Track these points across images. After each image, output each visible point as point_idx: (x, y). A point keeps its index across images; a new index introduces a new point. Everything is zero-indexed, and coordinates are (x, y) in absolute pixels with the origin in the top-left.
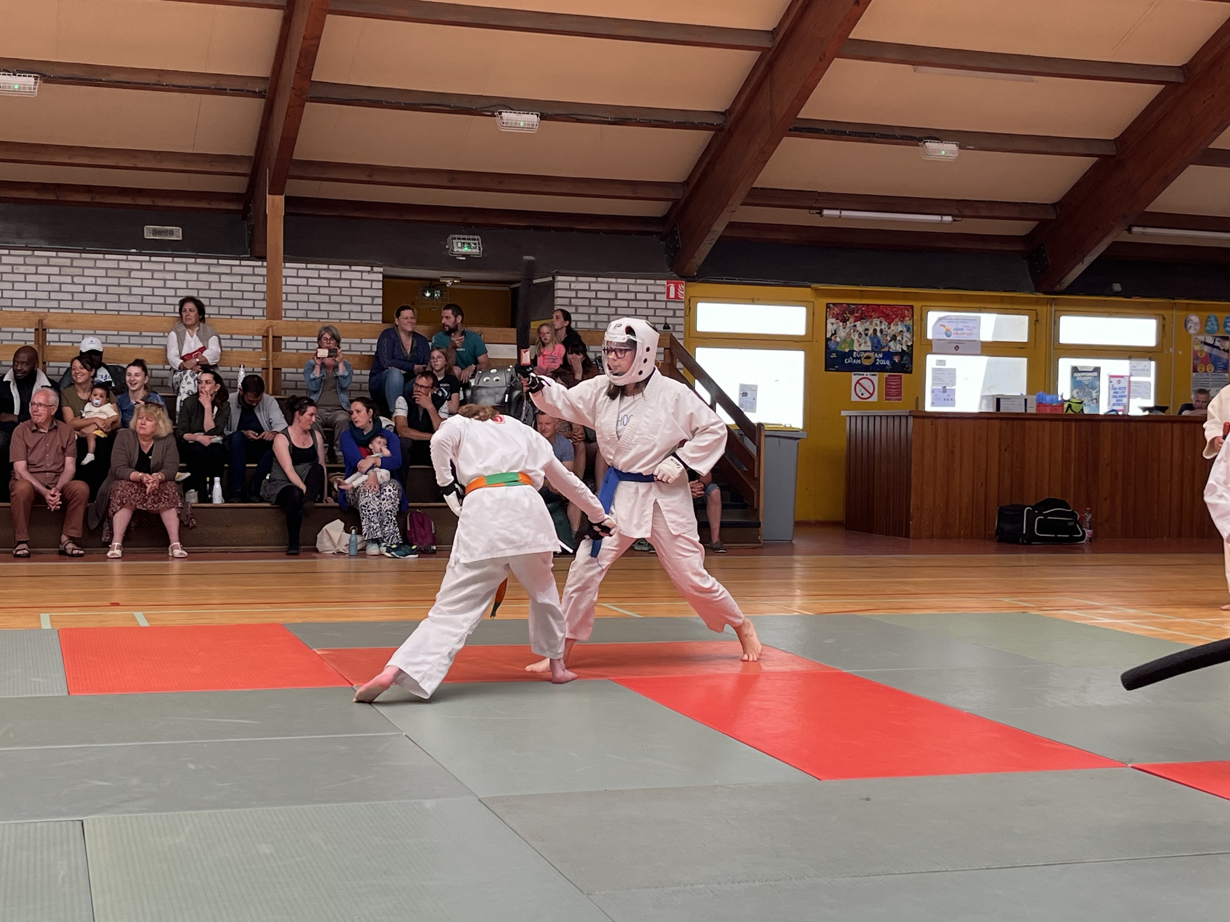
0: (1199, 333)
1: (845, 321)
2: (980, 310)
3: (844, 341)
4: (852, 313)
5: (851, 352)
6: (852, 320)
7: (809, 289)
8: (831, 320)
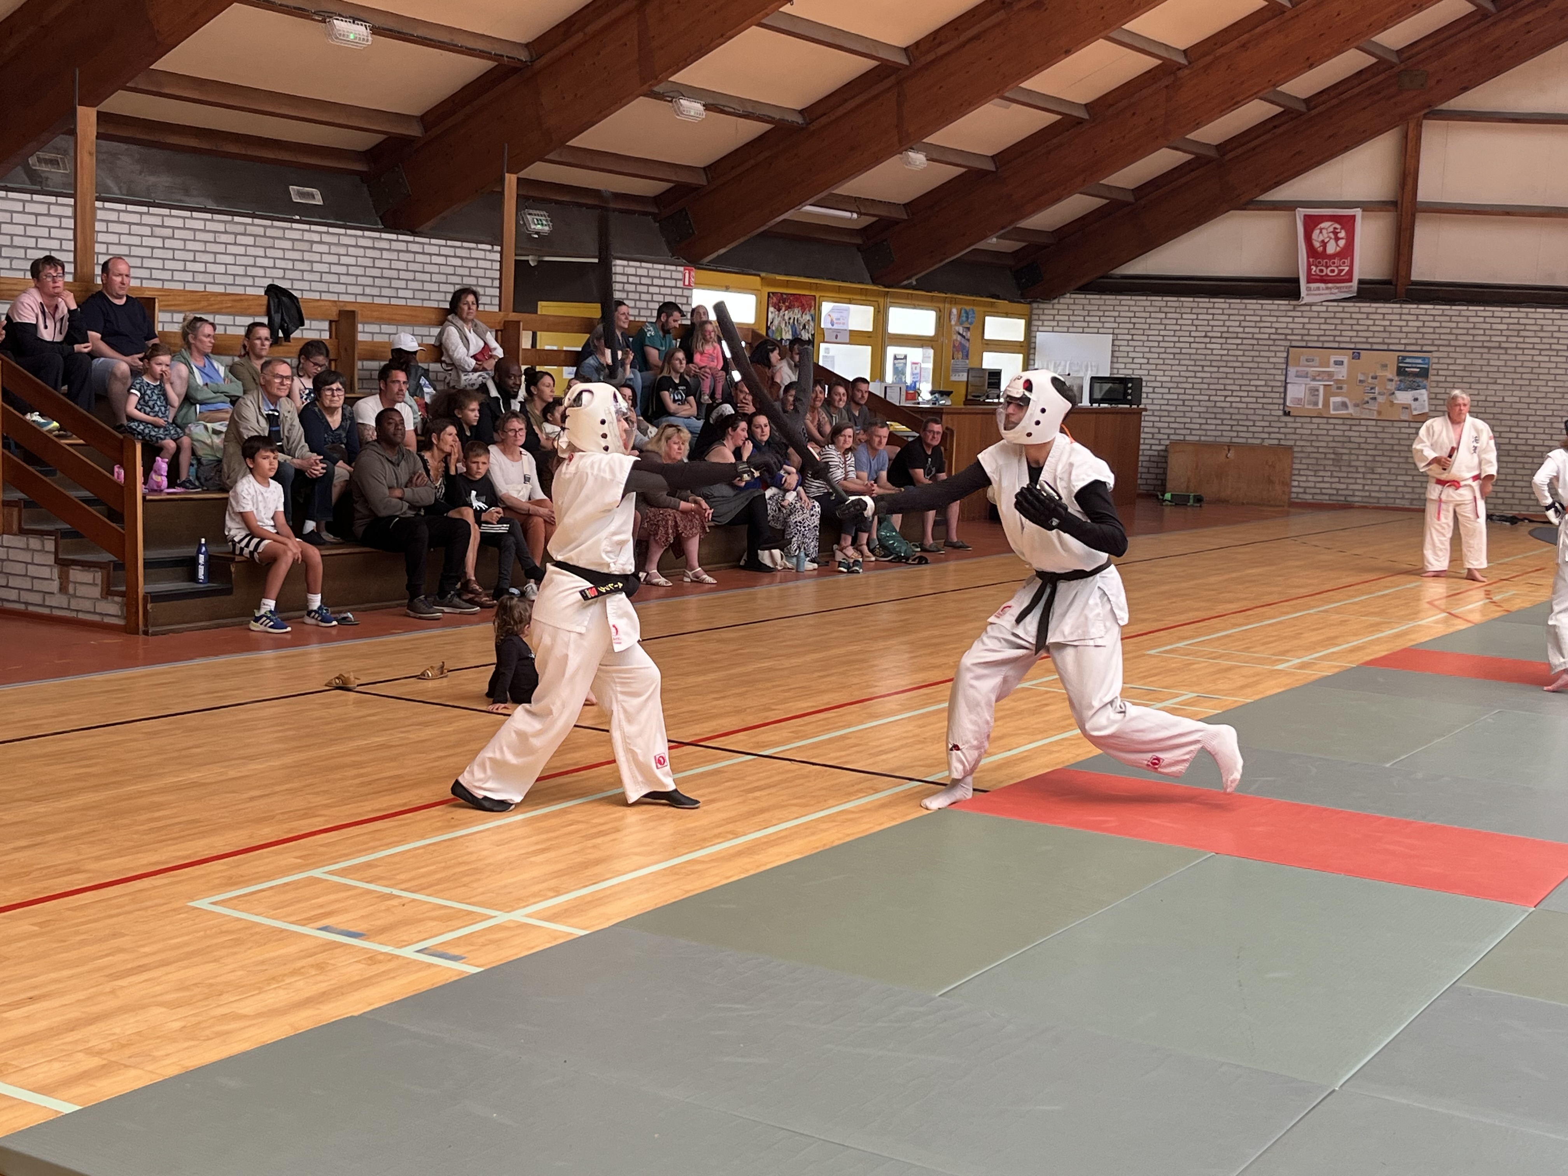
0: (956, 325)
1: (779, 310)
2: (850, 302)
3: (777, 329)
4: (784, 303)
5: (782, 339)
6: (783, 309)
7: (758, 278)
8: (771, 309)
